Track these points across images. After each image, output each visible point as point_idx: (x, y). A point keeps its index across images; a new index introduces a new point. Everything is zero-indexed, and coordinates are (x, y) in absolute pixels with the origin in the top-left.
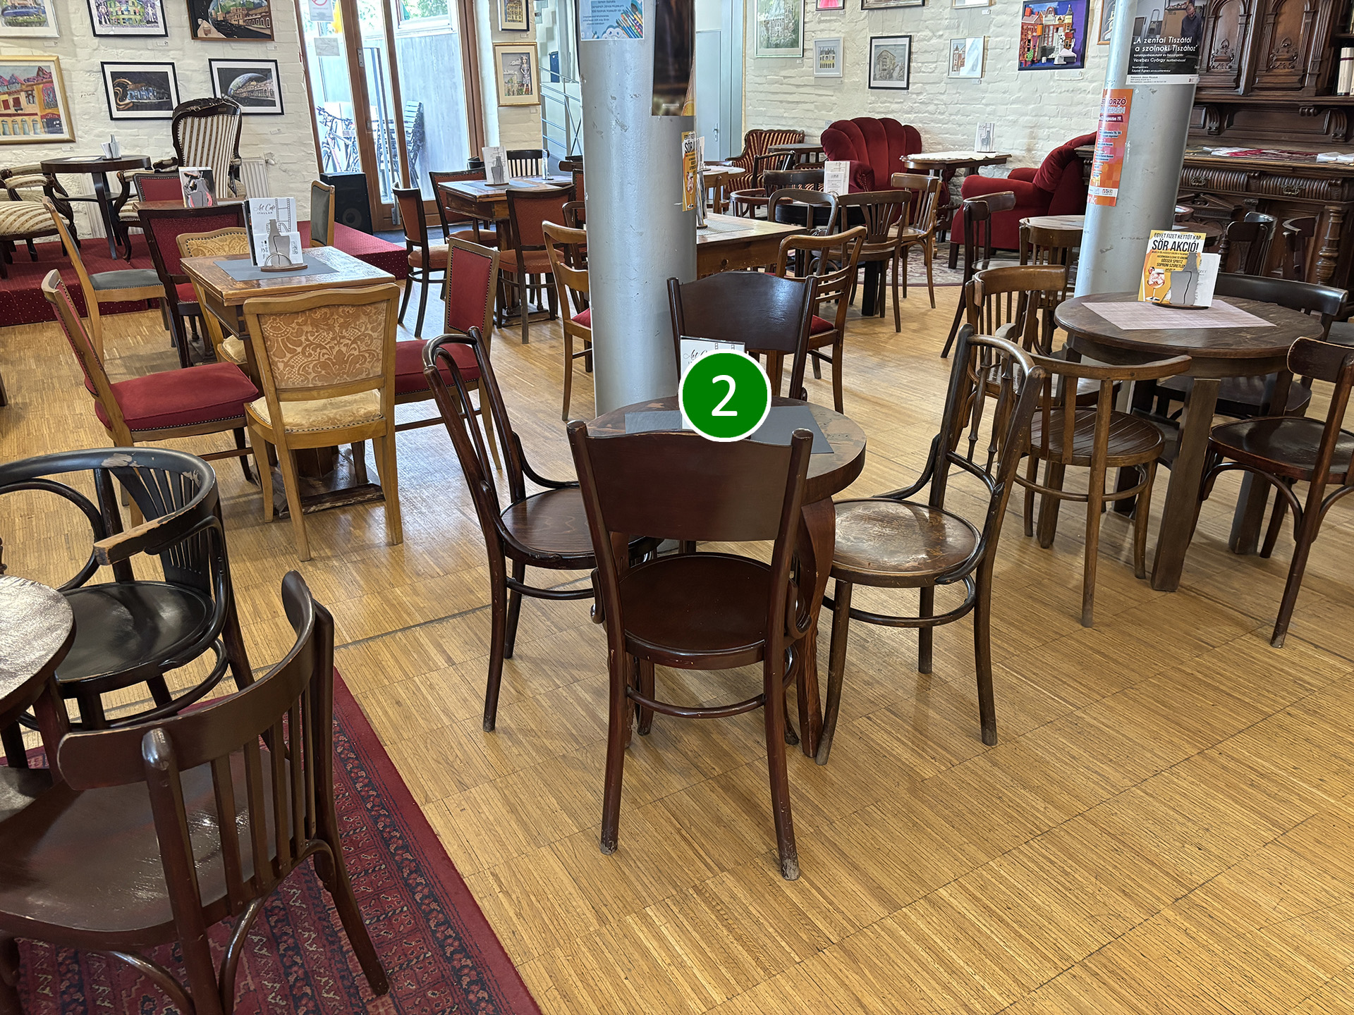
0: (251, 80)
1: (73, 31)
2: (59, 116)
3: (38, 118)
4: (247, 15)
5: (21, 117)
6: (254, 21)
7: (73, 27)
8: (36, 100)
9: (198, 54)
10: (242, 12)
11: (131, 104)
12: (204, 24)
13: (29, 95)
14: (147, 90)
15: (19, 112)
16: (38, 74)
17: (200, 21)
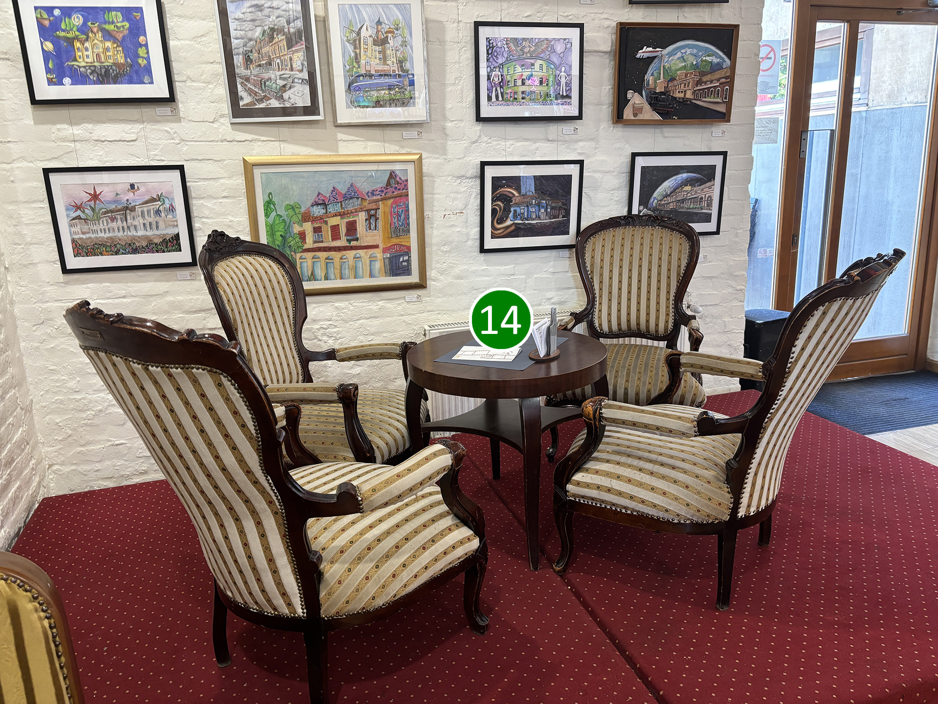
0: (686, 183)
1: (448, 114)
2: (409, 248)
3: (378, 253)
4: (699, 82)
5: (353, 253)
6: (707, 92)
7: (449, 106)
8: (380, 223)
9: (618, 145)
10: (692, 78)
11: (513, 228)
12: (635, 99)
13: (370, 216)
14: (539, 205)
15: (353, 243)
16: (388, 184)
17: (630, 93)
